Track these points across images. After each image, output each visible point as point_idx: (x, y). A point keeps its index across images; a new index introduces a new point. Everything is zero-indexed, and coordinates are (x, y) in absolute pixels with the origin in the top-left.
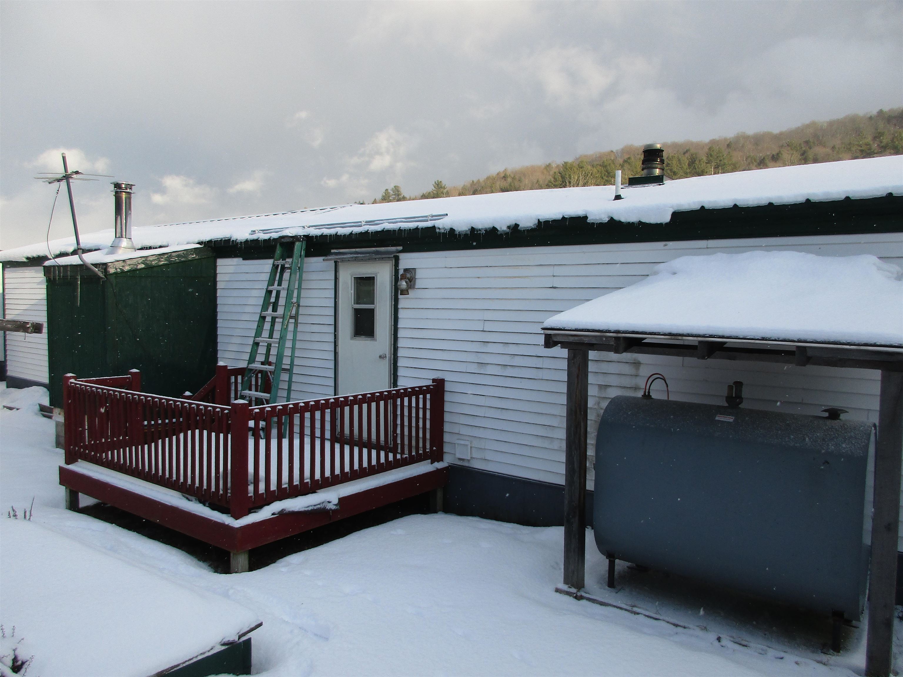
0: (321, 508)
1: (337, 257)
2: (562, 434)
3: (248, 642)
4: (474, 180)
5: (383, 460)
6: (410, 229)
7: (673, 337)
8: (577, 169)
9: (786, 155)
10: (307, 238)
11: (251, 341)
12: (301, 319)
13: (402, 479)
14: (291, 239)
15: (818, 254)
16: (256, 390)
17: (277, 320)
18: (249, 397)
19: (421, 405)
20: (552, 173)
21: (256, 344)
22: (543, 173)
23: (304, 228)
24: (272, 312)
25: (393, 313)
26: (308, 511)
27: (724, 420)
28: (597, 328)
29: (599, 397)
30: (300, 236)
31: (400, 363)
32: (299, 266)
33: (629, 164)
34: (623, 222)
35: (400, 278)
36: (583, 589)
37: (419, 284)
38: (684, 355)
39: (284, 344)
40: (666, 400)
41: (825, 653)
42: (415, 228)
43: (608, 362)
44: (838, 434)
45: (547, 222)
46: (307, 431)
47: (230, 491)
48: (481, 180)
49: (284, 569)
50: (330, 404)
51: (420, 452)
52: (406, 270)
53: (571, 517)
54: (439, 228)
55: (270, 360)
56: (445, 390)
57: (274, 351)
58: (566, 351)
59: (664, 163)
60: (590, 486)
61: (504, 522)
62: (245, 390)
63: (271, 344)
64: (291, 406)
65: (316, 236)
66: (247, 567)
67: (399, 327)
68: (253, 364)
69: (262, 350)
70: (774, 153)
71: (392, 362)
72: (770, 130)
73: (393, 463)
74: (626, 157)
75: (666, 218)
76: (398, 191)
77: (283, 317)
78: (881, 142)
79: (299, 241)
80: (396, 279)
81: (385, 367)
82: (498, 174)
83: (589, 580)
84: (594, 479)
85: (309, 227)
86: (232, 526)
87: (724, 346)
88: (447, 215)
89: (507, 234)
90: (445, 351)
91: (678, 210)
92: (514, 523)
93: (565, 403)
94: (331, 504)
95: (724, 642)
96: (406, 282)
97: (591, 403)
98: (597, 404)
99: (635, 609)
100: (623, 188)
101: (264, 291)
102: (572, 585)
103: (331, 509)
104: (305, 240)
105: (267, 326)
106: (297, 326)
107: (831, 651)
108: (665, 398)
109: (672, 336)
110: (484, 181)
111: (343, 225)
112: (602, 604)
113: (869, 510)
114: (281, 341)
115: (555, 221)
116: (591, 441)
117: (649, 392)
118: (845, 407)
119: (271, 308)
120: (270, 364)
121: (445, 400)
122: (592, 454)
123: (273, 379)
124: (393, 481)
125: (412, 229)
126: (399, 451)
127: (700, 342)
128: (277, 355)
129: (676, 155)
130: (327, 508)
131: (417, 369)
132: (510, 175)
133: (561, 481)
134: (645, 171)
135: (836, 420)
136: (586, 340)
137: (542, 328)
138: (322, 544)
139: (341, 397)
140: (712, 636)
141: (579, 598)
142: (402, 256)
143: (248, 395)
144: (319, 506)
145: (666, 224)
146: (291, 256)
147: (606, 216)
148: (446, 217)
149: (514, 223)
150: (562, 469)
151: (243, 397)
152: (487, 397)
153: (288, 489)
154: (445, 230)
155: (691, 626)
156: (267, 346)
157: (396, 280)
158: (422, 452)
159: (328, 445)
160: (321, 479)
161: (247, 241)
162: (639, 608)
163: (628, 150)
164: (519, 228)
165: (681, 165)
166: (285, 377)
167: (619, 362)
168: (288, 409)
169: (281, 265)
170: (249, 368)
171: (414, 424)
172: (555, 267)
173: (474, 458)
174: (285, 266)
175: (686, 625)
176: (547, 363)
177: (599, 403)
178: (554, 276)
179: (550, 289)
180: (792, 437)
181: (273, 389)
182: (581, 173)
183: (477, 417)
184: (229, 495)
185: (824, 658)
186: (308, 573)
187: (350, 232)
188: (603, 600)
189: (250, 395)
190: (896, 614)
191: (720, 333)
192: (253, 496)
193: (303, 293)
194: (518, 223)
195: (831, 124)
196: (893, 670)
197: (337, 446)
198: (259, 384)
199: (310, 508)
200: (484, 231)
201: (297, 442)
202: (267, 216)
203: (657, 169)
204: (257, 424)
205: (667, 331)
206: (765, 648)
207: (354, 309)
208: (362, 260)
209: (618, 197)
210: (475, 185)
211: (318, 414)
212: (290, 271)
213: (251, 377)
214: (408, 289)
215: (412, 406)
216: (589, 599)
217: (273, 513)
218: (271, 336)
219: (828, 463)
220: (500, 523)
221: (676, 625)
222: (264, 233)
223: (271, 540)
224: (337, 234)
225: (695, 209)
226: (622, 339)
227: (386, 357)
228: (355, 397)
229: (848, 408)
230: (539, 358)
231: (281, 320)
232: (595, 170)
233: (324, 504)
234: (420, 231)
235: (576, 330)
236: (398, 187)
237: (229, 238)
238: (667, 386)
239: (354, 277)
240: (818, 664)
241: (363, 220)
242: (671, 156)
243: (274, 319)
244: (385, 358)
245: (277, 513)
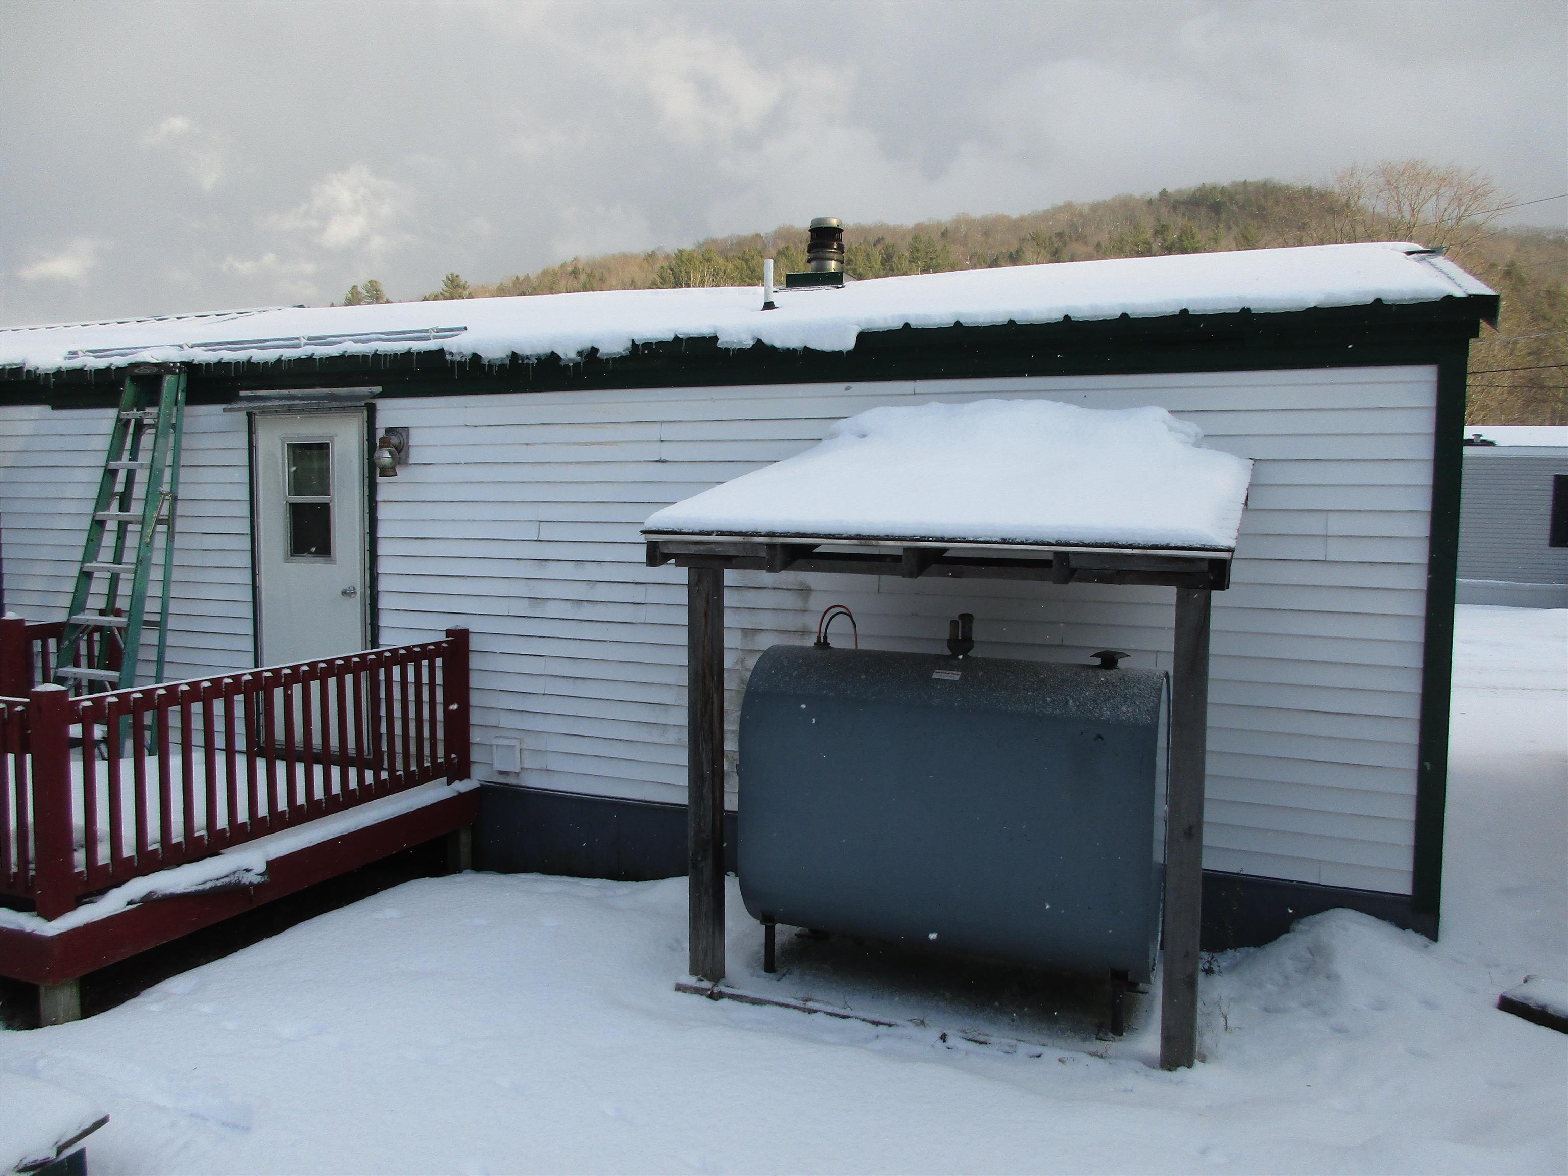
0: (230, 883)
1: (252, 405)
2: (681, 717)
3: (80, 1156)
4: (520, 276)
5: (353, 784)
6: (396, 354)
7: (863, 541)
8: (701, 262)
9: (1029, 255)
10: (190, 368)
11: (75, 571)
12: (179, 525)
13: (392, 817)
14: (156, 370)
15: (1081, 404)
16: (91, 666)
17: (130, 527)
18: (75, 679)
19: (425, 679)
20: (657, 267)
21: (86, 576)
22: (641, 268)
23: (182, 348)
24: (120, 511)
25: (367, 511)
26: (203, 891)
27: (946, 678)
28: (736, 529)
29: (742, 650)
30: (174, 363)
31: (384, 602)
32: (174, 421)
33: (787, 258)
34: (779, 349)
35: (378, 444)
36: (723, 980)
37: (415, 456)
38: (880, 572)
39: (146, 573)
40: (852, 649)
41: (1101, 1039)
42: (405, 353)
43: (757, 590)
44: (1116, 692)
45: (647, 345)
46: (198, 738)
47: (34, 865)
48: (532, 277)
49: (155, 1008)
50: (243, 684)
51: (426, 765)
52: (390, 431)
53: (699, 859)
54: (451, 353)
55: (118, 605)
56: (470, 649)
57: (125, 589)
58: (684, 570)
59: (843, 252)
60: (731, 802)
61: (584, 877)
62: (65, 667)
63: (118, 575)
64: (162, 692)
65: (208, 365)
66: (77, 1011)
67: (378, 536)
68: (82, 613)
69: (99, 586)
70: (1013, 250)
71: (368, 601)
72: (1006, 213)
73: (373, 787)
74: (782, 245)
75: (849, 343)
76: (376, 291)
77: (143, 521)
78: (1165, 240)
79: (173, 373)
80: (371, 446)
81: (354, 612)
82: (563, 266)
83: (734, 963)
84: (737, 790)
85: (192, 347)
86: (40, 933)
87: (944, 555)
88: (466, 329)
89: (577, 365)
90: (469, 578)
91: (868, 329)
92: (602, 878)
93: (685, 662)
94: (251, 873)
95: (951, 1041)
96: (391, 453)
97: (729, 661)
98: (739, 663)
99: (810, 1005)
100: (776, 292)
101: (102, 470)
102: (705, 976)
103: (251, 884)
104: (185, 372)
105: (109, 540)
106: (173, 537)
107: (1111, 1035)
108: (852, 646)
109: (862, 539)
110: (538, 277)
111: (262, 344)
112: (755, 1002)
113: (1161, 808)
114: (140, 568)
115: (661, 344)
116: (731, 725)
117: (825, 638)
118: (1124, 649)
119: (115, 504)
120: (118, 613)
121: (470, 667)
122: (733, 749)
123: (124, 643)
124: (375, 821)
125: (399, 353)
126: (386, 765)
127: (906, 549)
128: (132, 596)
129: (863, 247)
130: (243, 882)
131: (417, 613)
132: (583, 269)
133: (681, 798)
134: (813, 264)
135: (1112, 669)
136: (719, 550)
137: (641, 532)
138: (236, 951)
139: (266, 671)
140: (933, 1034)
141: (715, 996)
142: (383, 405)
143: (70, 675)
144: (227, 880)
145: (849, 352)
146: (155, 403)
147: (750, 337)
148: (464, 333)
149: (589, 346)
150: (682, 778)
151: (60, 680)
152: (547, 658)
153: (160, 852)
154: (462, 357)
155: (899, 1022)
156: (111, 579)
157: (372, 448)
158: (429, 764)
159: (241, 763)
160: (230, 828)
161: (59, 373)
162: (817, 1001)
163: (786, 234)
164: (598, 355)
165: (870, 263)
166: (150, 637)
167: (774, 589)
168: (156, 697)
169: (136, 419)
170: (71, 622)
171: (412, 714)
172: (665, 426)
173: (527, 769)
174: (145, 423)
175: (892, 1021)
176: (654, 595)
177: (743, 661)
178: (662, 441)
179: (656, 463)
180: (1049, 699)
181: (126, 663)
182: (706, 269)
183: (531, 696)
184: (32, 873)
185: (1099, 1046)
186: (206, 1008)
187: (277, 357)
188: (757, 996)
189: (76, 676)
190: (1201, 967)
191: (938, 534)
192: (86, 872)
193: (184, 475)
194: (596, 346)
195: (1095, 208)
196: (1199, 1053)
197: (261, 765)
198: (96, 654)
199: (208, 886)
200: (536, 359)
201: (175, 763)
202: (104, 324)
203: (833, 262)
204: (87, 731)
205: (853, 532)
206: (1013, 1042)
207: (290, 504)
208: (301, 411)
209: (769, 306)
210: (521, 284)
211: (218, 706)
212: (153, 431)
213: (78, 639)
214: (395, 466)
215: (409, 681)
216: (733, 997)
217: (129, 900)
218: (118, 559)
219: (1102, 738)
220: (576, 880)
221: (877, 1024)
222: (96, 357)
223: (126, 952)
224: (252, 361)
225: (894, 327)
226: (778, 547)
227: (355, 593)
228: (295, 668)
229: (1129, 650)
230: (639, 586)
231: (138, 527)
232: (730, 266)
233: (237, 875)
234: (415, 358)
235: (701, 533)
236: (376, 282)
237: (21, 366)
238: (855, 627)
239: (288, 444)
240: (1093, 1058)
241: (303, 335)
242: (854, 247)
243: (123, 526)
244: (353, 595)
245: (138, 899)
